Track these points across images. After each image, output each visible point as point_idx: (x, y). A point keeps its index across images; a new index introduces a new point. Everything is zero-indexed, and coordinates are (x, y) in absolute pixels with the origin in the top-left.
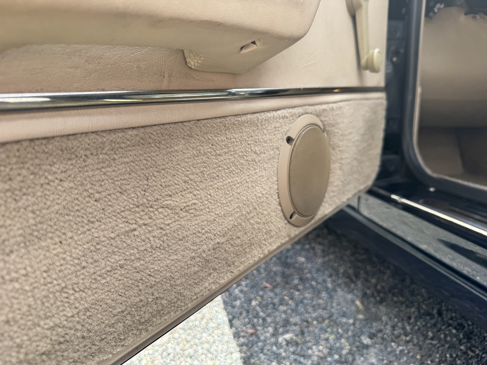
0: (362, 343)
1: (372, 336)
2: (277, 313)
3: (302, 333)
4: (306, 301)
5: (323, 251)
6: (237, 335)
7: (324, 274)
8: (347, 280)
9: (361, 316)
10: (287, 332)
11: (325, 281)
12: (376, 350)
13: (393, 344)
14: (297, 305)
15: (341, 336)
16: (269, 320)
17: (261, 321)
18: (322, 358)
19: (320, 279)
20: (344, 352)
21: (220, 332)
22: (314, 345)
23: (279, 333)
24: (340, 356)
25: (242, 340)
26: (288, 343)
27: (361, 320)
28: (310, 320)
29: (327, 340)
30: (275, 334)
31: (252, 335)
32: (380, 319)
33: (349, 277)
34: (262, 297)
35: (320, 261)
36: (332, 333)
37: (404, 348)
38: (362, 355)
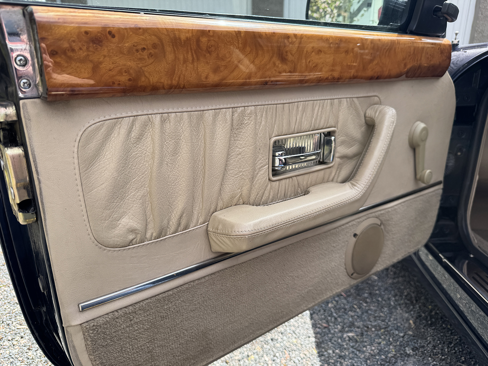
0: (406, 353)
1: (415, 349)
2: (346, 317)
3: (362, 334)
7: (391, 293)
8: (408, 302)
9: (411, 333)
10: (351, 331)
11: (389, 299)
12: (415, 360)
13: (430, 359)
14: (363, 313)
15: (391, 344)
16: (339, 320)
17: (333, 320)
18: (372, 355)
19: (386, 297)
20: (389, 355)
22: (369, 345)
23: (345, 331)
24: (386, 357)
25: (318, 330)
26: (350, 339)
28: (370, 326)
29: (380, 343)
30: (342, 331)
31: (325, 327)
33: (410, 300)
34: (337, 302)
36: (384, 340)
38: (403, 361)
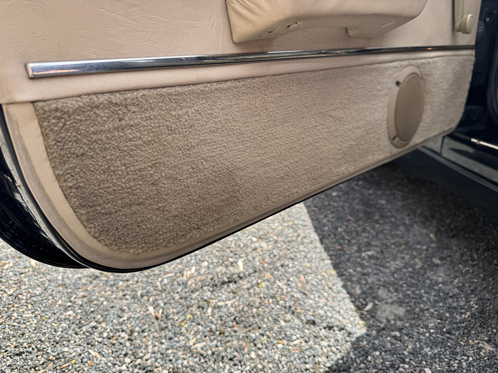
0: (433, 263)
1: (441, 259)
2: (360, 238)
3: (382, 252)
4: (385, 232)
5: (403, 196)
6: (327, 249)
7: (403, 214)
8: (423, 219)
9: (433, 245)
10: (369, 250)
11: (403, 219)
12: (444, 269)
13: (460, 266)
14: (377, 234)
15: (415, 257)
16: (353, 241)
17: (346, 242)
18: (398, 269)
19: (399, 217)
20: (418, 267)
21: (313, 245)
22: (392, 260)
23: (363, 250)
24: (414, 269)
25: (331, 253)
26: (370, 257)
27: (434, 248)
28: (388, 244)
29: (403, 258)
30: (359, 251)
31: (339, 250)
32: (451, 248)
33: (425, 217)
34: (347, 226)
35: (400, 203)
36: (407, 254)
37: (470, 269)
38: (432, 271)
